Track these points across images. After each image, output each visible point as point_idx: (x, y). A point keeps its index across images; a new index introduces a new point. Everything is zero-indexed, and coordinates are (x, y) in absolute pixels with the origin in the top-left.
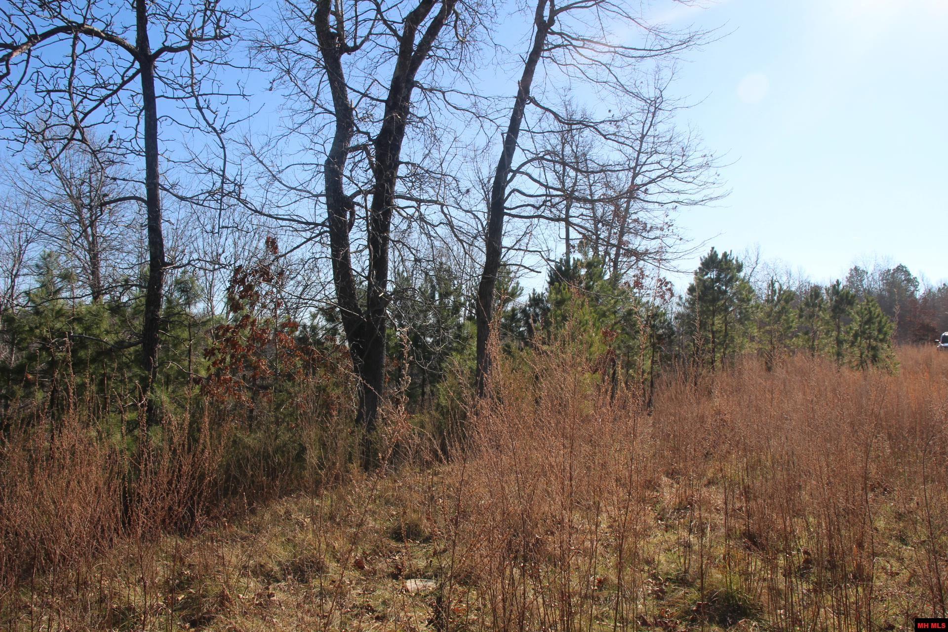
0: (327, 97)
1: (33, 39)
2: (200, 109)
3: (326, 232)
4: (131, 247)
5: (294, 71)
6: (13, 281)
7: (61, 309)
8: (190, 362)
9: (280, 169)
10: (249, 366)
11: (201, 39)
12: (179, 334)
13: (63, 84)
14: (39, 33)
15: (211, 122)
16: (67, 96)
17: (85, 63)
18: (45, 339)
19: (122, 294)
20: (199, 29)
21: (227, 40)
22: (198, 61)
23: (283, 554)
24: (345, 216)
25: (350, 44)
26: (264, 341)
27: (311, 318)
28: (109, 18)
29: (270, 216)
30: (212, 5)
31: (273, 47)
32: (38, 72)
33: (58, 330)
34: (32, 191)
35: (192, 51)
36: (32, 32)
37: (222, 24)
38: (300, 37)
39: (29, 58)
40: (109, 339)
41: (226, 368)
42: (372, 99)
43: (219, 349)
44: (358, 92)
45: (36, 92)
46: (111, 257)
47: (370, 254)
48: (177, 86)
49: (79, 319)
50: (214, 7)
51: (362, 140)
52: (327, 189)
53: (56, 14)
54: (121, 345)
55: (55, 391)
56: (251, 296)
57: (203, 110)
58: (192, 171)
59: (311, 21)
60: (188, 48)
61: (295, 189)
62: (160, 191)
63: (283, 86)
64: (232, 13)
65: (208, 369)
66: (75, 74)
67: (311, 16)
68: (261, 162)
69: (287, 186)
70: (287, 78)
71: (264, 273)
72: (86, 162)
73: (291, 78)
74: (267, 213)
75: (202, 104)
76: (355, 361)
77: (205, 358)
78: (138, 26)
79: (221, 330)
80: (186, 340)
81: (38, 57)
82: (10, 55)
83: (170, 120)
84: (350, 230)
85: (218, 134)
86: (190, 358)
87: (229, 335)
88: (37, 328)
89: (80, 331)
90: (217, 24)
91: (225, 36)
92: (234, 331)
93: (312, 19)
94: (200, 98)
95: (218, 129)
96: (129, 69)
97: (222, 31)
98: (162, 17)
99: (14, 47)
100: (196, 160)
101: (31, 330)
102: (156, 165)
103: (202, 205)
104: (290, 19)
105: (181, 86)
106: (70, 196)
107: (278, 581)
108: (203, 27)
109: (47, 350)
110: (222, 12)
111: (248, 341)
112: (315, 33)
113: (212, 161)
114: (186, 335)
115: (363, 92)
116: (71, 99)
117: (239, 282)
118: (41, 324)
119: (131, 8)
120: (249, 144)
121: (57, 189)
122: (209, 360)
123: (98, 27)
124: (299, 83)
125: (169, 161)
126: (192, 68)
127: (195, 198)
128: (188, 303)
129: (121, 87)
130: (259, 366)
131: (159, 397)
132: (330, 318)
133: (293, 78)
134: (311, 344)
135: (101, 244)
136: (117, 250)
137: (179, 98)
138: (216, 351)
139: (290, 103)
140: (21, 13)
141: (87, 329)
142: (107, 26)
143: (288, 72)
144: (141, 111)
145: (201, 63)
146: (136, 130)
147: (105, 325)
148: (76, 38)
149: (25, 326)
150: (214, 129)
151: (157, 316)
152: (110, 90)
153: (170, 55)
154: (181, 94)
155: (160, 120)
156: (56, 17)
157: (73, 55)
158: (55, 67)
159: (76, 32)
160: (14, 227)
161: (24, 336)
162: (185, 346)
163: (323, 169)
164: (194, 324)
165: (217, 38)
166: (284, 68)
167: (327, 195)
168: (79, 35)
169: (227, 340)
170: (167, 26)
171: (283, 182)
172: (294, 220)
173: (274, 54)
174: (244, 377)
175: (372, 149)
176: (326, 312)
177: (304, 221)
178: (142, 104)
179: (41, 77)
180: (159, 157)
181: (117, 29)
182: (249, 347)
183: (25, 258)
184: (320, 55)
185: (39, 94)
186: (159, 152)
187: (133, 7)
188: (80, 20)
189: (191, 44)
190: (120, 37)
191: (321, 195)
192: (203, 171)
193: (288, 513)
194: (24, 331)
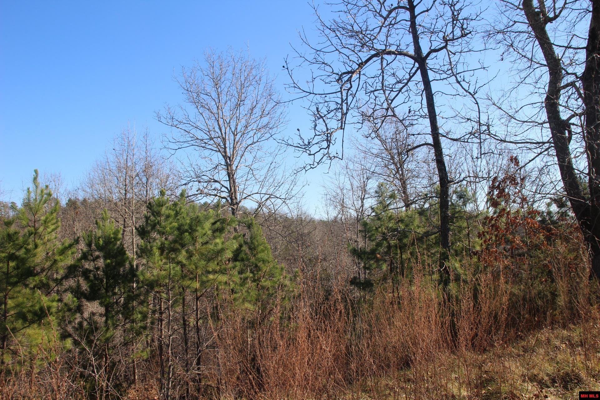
0: (540, 56)
1: (361, 65)
2: (458, 82)
3: (552, 147)
4: (424, 174)
5: (515, 44)
6: (362, 202)
7: (391, 216)
8: (469, 241)
9: (517, 110)
10: (507, 241)
11: (453, 39)
12: (461, 224)
13: (379, 86)
14: (363, 61)
15: (467, 89)
16: (382, 92)
17: (388, 71)
18: (384, 234)
19: (425, 203)
20: (450, 34)
21: (469, 36)
22: (453, 53)
23: (550, 369)
24: (564, 134)
25: (551, 15)
26: (517, 224)
27: (547, 206)
28: (398, 41)
29: (511, 142)
30: (456, 17)
31: (498, 33)
32: (366, 82)
33: (391, 228)
34: (366, 150)
35: (448, 49)
36: (360, 61)
37: (465, 26)
38: (514, 21)
39: (360, 76)
40: (421, 231)
41: (493, 244)
42: (575, 48)
43: (487, 232)
44: (563, 47)
45: (366, 94)
46: (413, 182)
47: (588, 157)
48: (442, 72)
49: (402, 221)
50: (458, 17)
51: (571, 79)
52: (549, 118)
53: (371, 48)
54: (427, 234)
55: (392, 263)
56: (505, 196)
57: (461, 83)
58: (457, 122)
59: (520, 9)
60: (445, 47)
61: (526, 122)
62: (440, 137)
63: (509, 56)
64: (470, 18)
65: (482, 245)
66: (385, 78)
67: (519, 5)
68: (500, 108)
69: (520, 121)
70: (511, 49)
71: (512, 180)
72: (392, 128)
73: (514, 49)
74: (509, 140)
75: (459, 79)
76: (585, 233)
77: (479, 238)
78: (414, 42)
79: (487, 220)
80: (466, 228)
81: (364, 74)
82: (351, 77)
83: (440, 94)
84: (569, 143)
85: (472, 95)
86: (469, 239)
87: (493, 222)
88: (379, 227)
89: (403, 227)
90: (462, 27)
91: (468, 34)
92: (496, 220)
93: (521, 7)
94: (457, 76)
95: (472, 92)
96: (412, 68)
97: (465, 31)
98: (427, 33)
99: (352, 72)
100: (459, 115)
101: (377, 229)
102: (436, 122)
103: (467, 142)
104: (505, 11)
105: (443, 71)
106: (386, 149)
107: (548, 387)
108: (453, 32)
109: (386, 239)
110: (464, 19)
111: (506, 226)
112: (524, 16)
113: (469, 114)
114: (465, 225)
115: (566, 45)
116: (385, 93)
117: (496, 187)
118: (381, 225)
119: (408, 33)
120: (490, 99)
121: (379, 147)
122: (481, 239)
123: (393, 49)
124: (521, 51)
125: (443, 118)
126: (450, 58)
127: (463, 138)
128: (465, 204)
129: (409, 80)
130: (514, 242)
131: (454, 264)
132: (561, 205)
133: (516, 49)
134: (549, 224)
135: (407, 175)
136: (417, 177)
137: (444, 79)
138: (486, 234)
139: (516, 66)
140: (354, 53)
141: (407, 226)
142: (398, 46)
143: (512, 45)
144: (423, 91)
145: (455, 54)
146: (421, 103)
147: (417, 222)
148: (382, 58)
149: (373, 227)
150: (470, 93)
151: (448, 214)
152: (404, 83)
153: (434, 54)
154: (444, 76)
155: (435, 94)
156: (371, 50)
157: (382, 69)
158: (373, 78)
159: (382, 55)
160: (360, 172)
161: (373, 232)
162: (465, 232)
163: (544, 105)
164: (471, 217)
165: (463, 36)
166: (508, 44)
167: (549, 122)
168: (384, 56)
169: (492, 226)
170: (431, 37)
171: (517, 119)
172: (528, 143)
173: (500, 36)
174: (504, 249)
175: (579, 84)
176: (558, 201)
177: (534, 141)
178: (422, 87)
179: (368, 85)
180: (437, 117)
181: (403, 47)
182: (507, 229)
183: (368, 188)
184: (530, 29)
185: (367, 94)
186: (437, 114)
187: (410, 32)
188: (383, 47)
189: (447, 44)
190: (405, 51)
191: (544, 122)
192: (464, 121)
193: (549, 341)
194: (373, 230)
